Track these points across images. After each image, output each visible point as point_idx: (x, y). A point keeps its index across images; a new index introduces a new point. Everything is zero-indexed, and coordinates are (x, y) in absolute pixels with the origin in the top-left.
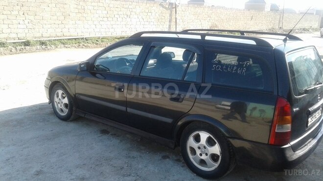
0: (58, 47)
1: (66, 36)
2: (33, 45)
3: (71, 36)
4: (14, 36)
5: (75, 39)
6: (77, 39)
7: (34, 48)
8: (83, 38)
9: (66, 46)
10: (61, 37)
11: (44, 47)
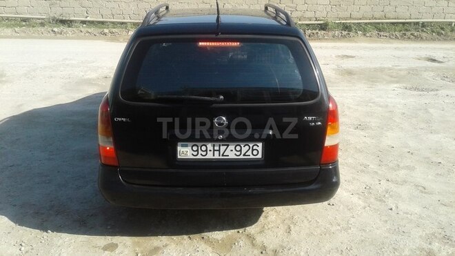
0: (368, 35)
1: (389, 19)
2: (331, 29)
3: (398, 19)
4: (308, 14)
5: (404, 24)
6: (407, 23)
7: (331, 33)
8: (418, 23)
9: (382, 33)
10: (379, 19)
11: (345, 33)
